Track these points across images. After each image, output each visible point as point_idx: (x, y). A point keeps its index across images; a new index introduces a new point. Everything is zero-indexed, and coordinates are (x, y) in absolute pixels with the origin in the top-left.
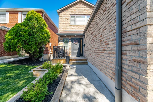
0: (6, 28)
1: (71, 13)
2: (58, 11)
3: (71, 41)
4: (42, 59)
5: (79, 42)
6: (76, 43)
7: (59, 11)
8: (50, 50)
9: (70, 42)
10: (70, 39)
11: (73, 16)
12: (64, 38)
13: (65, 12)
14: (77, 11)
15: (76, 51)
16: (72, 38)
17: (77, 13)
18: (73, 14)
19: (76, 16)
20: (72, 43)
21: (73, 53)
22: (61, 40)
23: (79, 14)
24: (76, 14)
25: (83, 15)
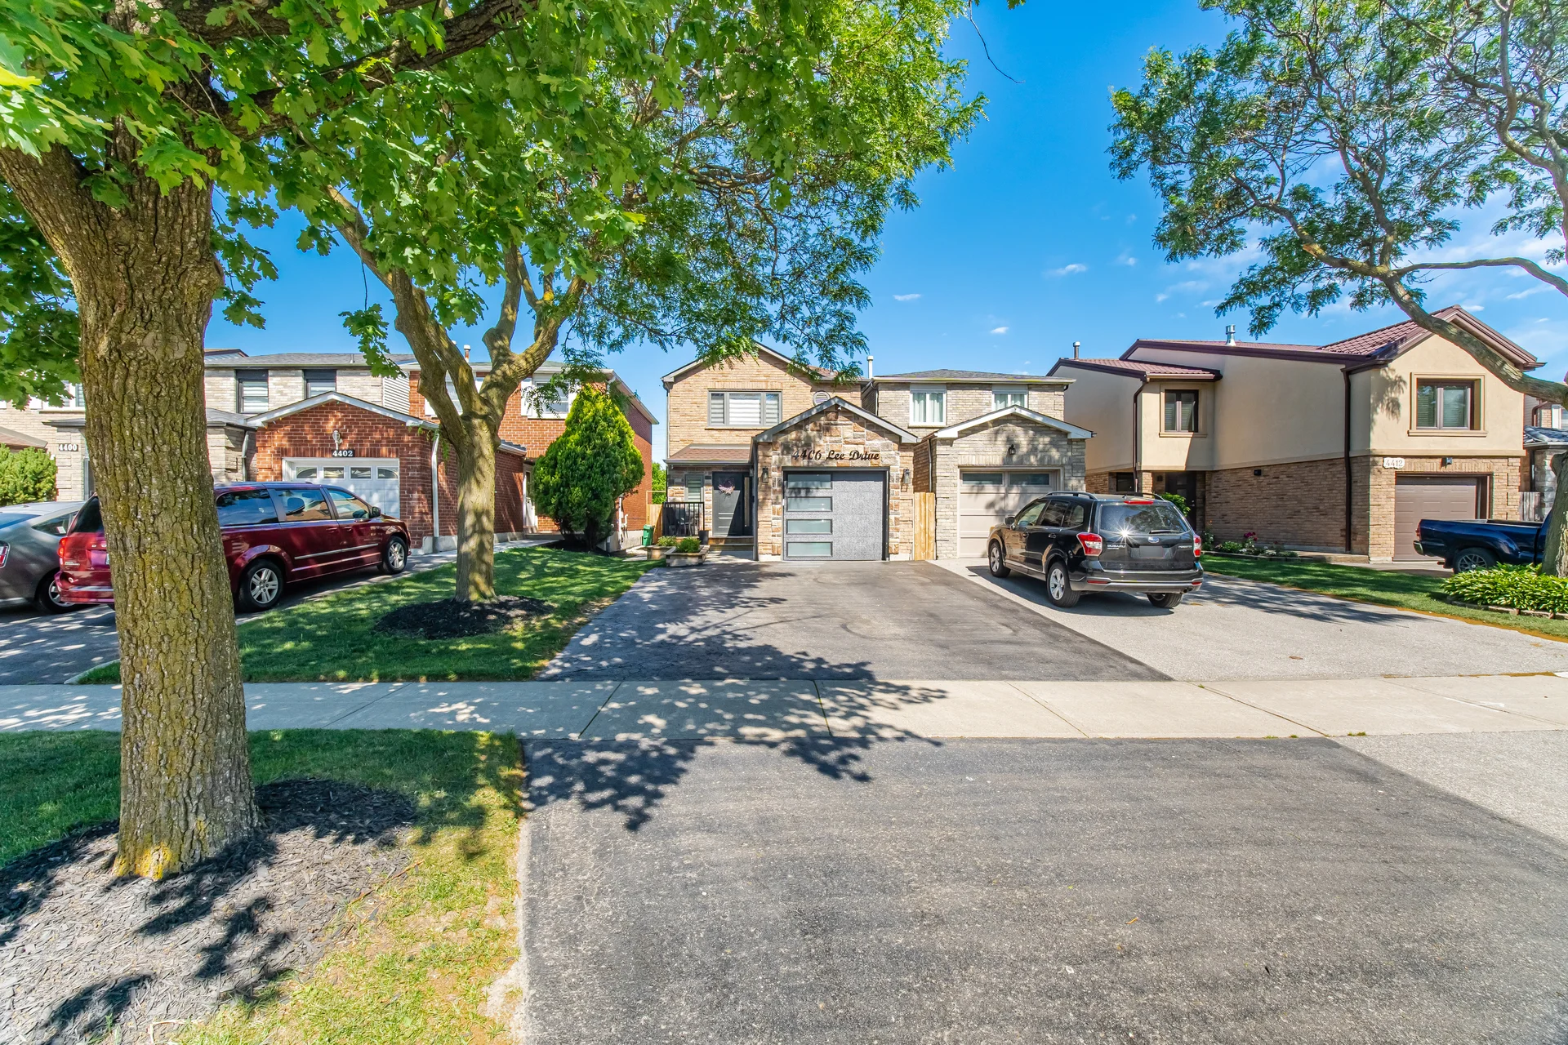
0: (510, 444)
1: (711, 386)
2: (667, 379)
3: (711, 481)
4: (608, 545)
5: (739, 486)
6: (730, 490)
7: (670, 379)
8: (620, 514)
9: (708, 485)
10: (707, 478)
11: (717, 395)
12: (686, 473)
13: (691, 379)
14: (730, 377)
15: (728, 517)
16: (714, 473)
17: (734, 386)
18: (719, 386)
19: (727, 395)
20: (716, 488)
21: (717, 523)
22: (676, 480)
23: (740, 386)
24: (728, 386)
25: (754, 390)
